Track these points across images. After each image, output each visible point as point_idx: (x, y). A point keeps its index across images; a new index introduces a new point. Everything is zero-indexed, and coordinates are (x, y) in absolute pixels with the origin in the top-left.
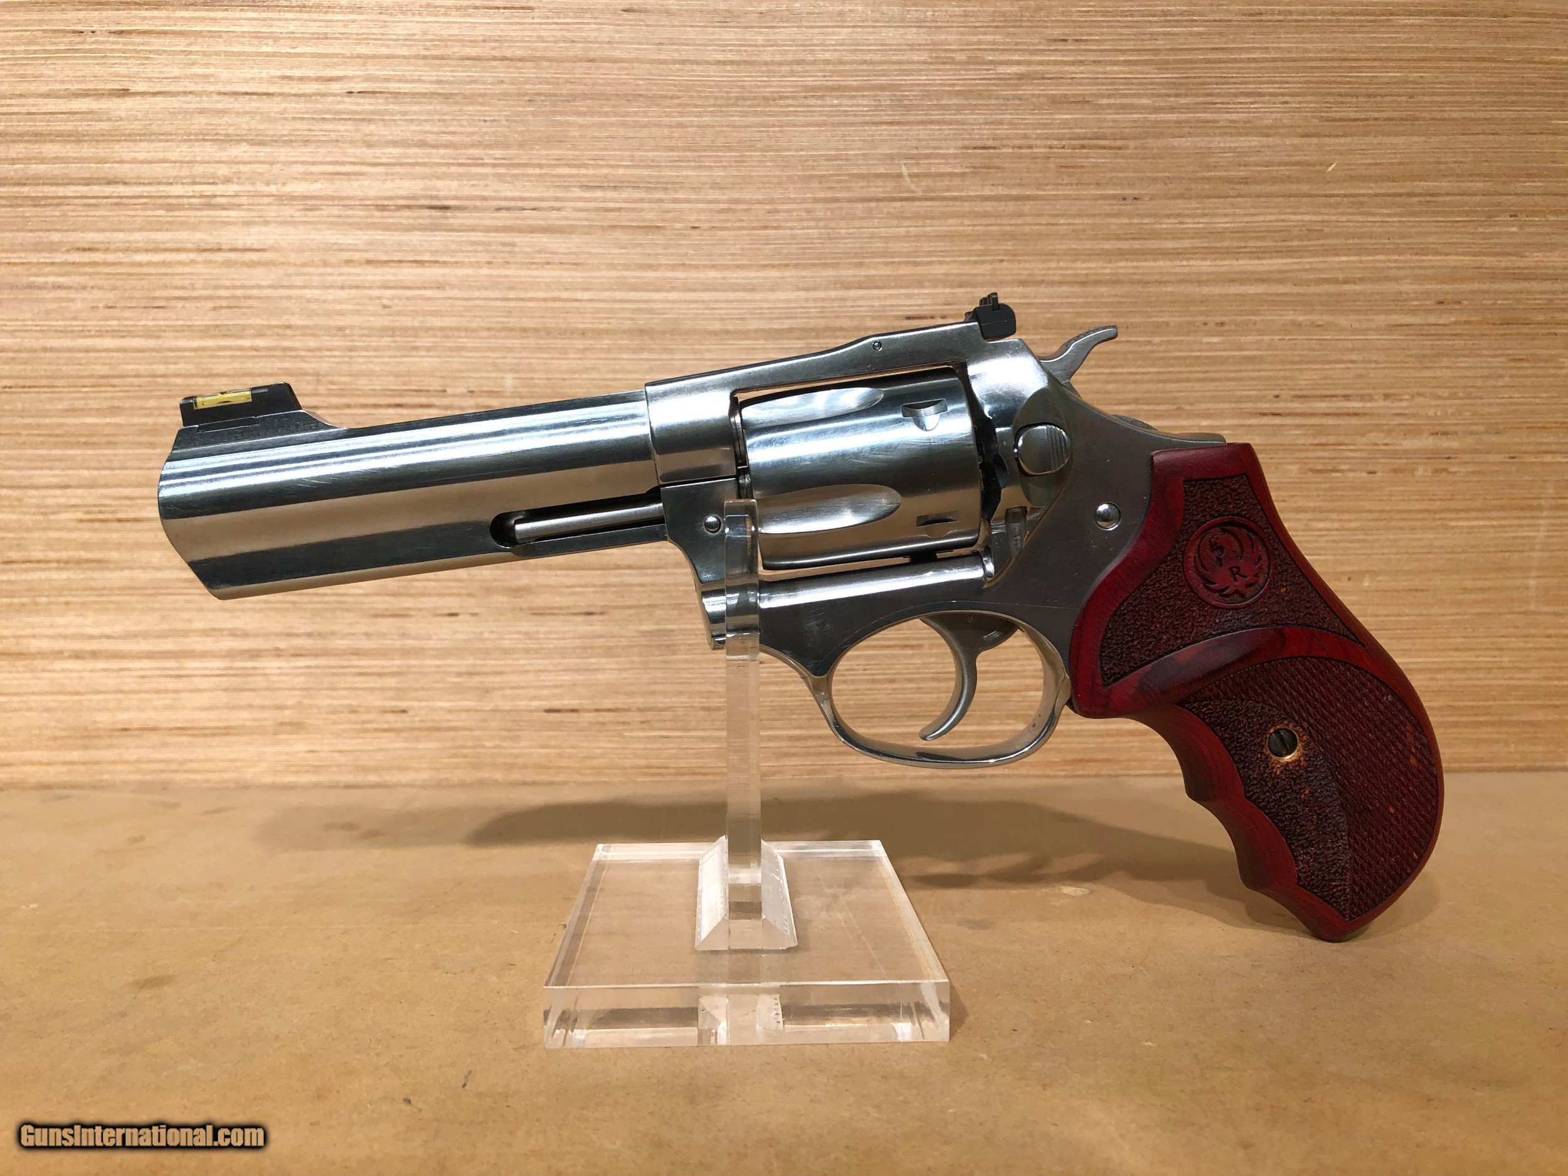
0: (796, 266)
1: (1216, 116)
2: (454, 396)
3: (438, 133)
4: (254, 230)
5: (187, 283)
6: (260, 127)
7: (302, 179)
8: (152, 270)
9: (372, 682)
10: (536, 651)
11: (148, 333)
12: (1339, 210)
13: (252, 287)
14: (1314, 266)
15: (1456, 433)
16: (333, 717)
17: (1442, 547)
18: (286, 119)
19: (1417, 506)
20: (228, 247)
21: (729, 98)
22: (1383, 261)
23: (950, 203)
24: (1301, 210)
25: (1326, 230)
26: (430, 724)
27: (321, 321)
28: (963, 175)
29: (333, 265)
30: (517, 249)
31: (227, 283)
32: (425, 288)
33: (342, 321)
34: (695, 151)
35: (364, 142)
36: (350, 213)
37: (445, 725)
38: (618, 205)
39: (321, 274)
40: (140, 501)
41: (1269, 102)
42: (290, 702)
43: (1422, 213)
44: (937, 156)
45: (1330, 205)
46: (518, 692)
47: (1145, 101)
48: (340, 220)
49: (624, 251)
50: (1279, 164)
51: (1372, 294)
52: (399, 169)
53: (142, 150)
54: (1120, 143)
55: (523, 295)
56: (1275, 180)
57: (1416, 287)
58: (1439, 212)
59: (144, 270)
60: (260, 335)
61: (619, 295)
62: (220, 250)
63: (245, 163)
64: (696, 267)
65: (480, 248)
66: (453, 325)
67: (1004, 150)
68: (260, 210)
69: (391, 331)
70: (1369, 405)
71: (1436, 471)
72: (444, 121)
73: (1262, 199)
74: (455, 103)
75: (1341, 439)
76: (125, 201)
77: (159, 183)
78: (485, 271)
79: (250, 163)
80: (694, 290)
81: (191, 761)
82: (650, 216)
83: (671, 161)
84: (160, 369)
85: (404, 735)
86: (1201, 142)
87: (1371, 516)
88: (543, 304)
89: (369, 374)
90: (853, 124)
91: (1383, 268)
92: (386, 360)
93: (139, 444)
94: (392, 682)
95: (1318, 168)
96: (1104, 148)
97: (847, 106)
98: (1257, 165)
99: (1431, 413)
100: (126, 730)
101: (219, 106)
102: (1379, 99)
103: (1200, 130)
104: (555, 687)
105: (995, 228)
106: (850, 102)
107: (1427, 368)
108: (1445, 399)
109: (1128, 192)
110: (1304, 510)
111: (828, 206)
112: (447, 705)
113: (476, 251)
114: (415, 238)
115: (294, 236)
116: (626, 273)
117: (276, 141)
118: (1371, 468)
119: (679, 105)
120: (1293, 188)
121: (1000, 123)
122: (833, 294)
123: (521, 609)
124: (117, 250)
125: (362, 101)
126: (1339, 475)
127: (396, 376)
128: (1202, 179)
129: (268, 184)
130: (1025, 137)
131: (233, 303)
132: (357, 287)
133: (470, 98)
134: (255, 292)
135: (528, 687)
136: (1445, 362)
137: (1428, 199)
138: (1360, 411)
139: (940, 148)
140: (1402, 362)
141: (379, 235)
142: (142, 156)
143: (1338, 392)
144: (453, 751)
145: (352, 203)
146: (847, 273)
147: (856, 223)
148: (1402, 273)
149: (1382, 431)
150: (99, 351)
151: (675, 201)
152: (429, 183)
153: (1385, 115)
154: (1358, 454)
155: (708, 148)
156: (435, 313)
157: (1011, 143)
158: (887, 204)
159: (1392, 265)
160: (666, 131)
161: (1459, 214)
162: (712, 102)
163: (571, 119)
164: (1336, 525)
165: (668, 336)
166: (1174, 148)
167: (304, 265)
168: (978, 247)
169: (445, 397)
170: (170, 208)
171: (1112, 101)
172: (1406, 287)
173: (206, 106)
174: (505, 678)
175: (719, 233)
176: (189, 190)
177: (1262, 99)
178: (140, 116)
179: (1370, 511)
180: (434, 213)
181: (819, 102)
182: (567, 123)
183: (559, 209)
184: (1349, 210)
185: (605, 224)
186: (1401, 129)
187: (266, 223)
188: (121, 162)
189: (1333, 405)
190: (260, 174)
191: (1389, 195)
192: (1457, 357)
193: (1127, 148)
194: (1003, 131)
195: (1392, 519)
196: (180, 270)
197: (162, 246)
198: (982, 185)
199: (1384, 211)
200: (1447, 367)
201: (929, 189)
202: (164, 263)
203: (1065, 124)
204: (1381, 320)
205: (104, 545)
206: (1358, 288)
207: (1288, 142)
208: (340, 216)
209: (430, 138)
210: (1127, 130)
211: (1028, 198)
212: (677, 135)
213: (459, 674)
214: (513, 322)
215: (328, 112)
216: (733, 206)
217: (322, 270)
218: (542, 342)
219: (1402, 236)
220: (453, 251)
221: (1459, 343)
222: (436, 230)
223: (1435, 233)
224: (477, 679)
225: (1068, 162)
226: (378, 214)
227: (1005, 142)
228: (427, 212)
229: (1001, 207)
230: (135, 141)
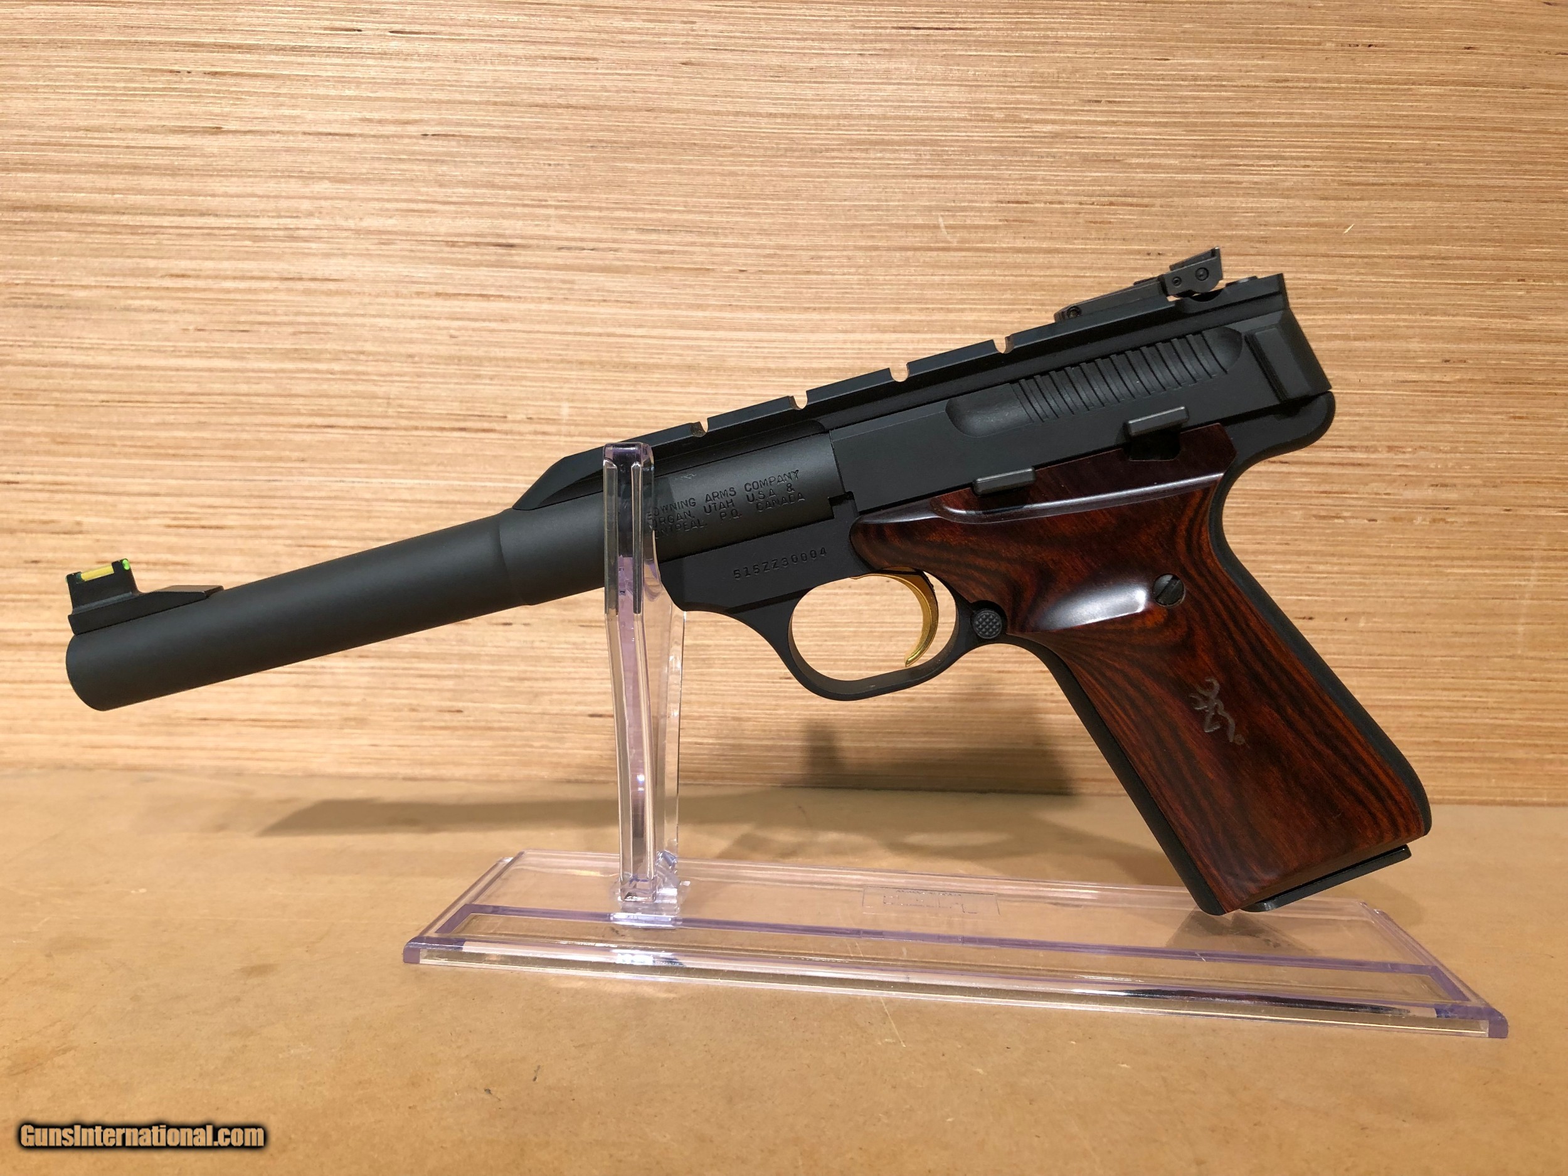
0: (836, 310)
1: (1239, 178)
2: (514, 422)
3: (505, 175)
4: (333, 261)
5: (269, 309)
6: (340, 165)
7: (378, 215)
8: (238, 296)
9: (431, 683)
10: (582, 660)
11: (234, 355)
12: (1353, 271)
13: (330, 315)
14: (1327, 322)
15: (1455, 485)
16: (396, 714)
17: (1436, 592)
18: (365, 159)
19: (1413, 553)
20: (309, 276)
21: (778, 149)
22: (1394, 320)
23: (984, 254)
24: (1317, 270)
25: (1341, 289)
26: (483, 724)
27: (394, 348)
28: (996, 227)
29: (404, 297)
30: (576, 287)
31: (307, 310)
32: (490, 321)
33: (413, 349)
34: (745, 198)
35: (436, 181)
36: (422, 247)
37: (496, 725)
38: (671, 248)
39: (393, 305)
40: (222, 510)
41: (1290, 166)
42: (355, 700)
43: (1432, 275)
44: (972, 209)
45: (1346, 266)
46: (564, 697)
47: (1172, 162)
48: (413, 254)
49: (675, 291)
50: (1298, 225)
51: (1382, 351)
52: (467, 208)
53: (233, 186)
54: (1146, 201)
55: (580, 329)
56: (1294, 240)
57: (1424, 345)
58: (1449, 275)
59: (232, 296)
60: (337, 359)
61: (670, 332)
62: (300, 279)
63: (326, 198)
64: (743, 308)
65: (542, 285)
66: (516, 356)
67: (1037, 205)
68: (338, 243)
69: (458, 360)
70: (1373, 456)
71: (1434, 521)
72: (512, 163)
73: (1281, 258)
74: (522, 147)
75: (1345, 488)
76: (216, 232)
77: (248, 216)
78: (545, 306)
79: (332, 199)
80: (740, 330)
81: (263, 750)
82: (701, 258)
83: (722, 208)
84: (244, 388)
85: (460, 733)
86: (1223, 202)
87: (1367, 561)
88: (599, 339)
89: (435, 399)
90: (894, 176)
91: (1393, 327)
92: (452, 386)
93: (223, 457)
94: (450, 684)
95: (1335, 229)
96: (1131, 205)
97: (889, 159)
98: (1276, 225)
99: (1432, 466)
100: (205, 719)
101: (305, 145)
102: (1397, 165)
103: (1224, 191)
104: (599, 693)
105: (1026, 279)
106: (892, 156)
107: (1431, 423)
108: (1446, 452)
109: (1152, 248)
110: (1307, 553)
111: (869, 254)
112: (499, 706)
113: (538, 288)
114: (482, 274)
115: (368, 268)
116: (677, 312)
117: (355, 179)
118: (1372, 516)
119: (733, 155)
120: (1312, 248)
121: (1034, 179)
122: (870, 337)
123: (570, 621)
124: (208, 277)
125: (436, 143)
126: (1342, 521)
127: (461, 402)
128: (1224, 237)
129: (347, 219)
130: (1057, 193)
131: (311, 328)
132: (426, 317)
133: (537, 143)
134: (333, 319)
135: (575, 693)
136: (1448, 417)
137: (1439, 262)
138: (1364, 462)
139: (976, 202)
140: (1406, 416)
141: (449, 270)
142: (232, 190)
143: (1343, 443)
144: (504, 750)
145: (423, 238)
146: (883, 318)
147: (894, 271)
148: (1410, 332)
149: (1384, 481)
150: (188, 370)
151: (725, 246)
152: (496, 222)
153: (1402, 180)
154: (1361, 503)
155: (757, 196)
156: (498, 344)
157: (1042, 198)
158: (924, 253)
159: (1402, 324)
160: (719, 179)
161: (1470, 277)
162: (762, 152)
163: (630, 165)
164: (1336, 568)
165: (713, 372)
166: (1198, 207)
167: (378, 296)
168: (1008, 296)
169: (505, 422)
170: (255, 239)
171: (1141, 160)
172: (1415, 345)
173: (291, 144)
174: (554, 684)
175: (765, 276)
176: (275, 223)
177: (1285, 162)
178: (231, 152)
179: (1369, 557)
180: (500, 250)
181: (864, 155)
182: (626, 168)
183: (616, 250)
184: (1363, 271)
185: (659, 265)
186: (1417, 194)
187: (344, 255)
188: (213, 195)
189: (1339, 455)
190: (340, 209)
191: (1402, 257)
192: (1459, 413)
193: (1153, 206)
194: (1037, 186)
195: (1389, 565)
196: (264, 296)
197: (249, 274)
198: (1014, 238)
199: (1397, 272)
200: (1449, 423)
201: (963, 241)
202: (249, 291)
203: (1095, 181)
204: (1389, 375)
205: (187, 550)
206: (1368, 344)
207: (1308, 203)
208: (412, 251)
209: (498, 180)
210: (1154, 189)
211: (1057, 251)
212: (728, 183)
213: (511, 679)
214: (570, 354)
215: (404, 152)
216: (778, 252)
217: (394, 301)
218: (597, 374)
219: (1413, 296)
220: (517, 286)
221: (1462, 400)
222: (502, 266)
223: (1445, 295)
224: (527, 684)
225: (1098, 218)
226: (448, 249)
227: (1037, 197)
228: (493, 249)
229: (1031, 258)
230: (226, 176)
